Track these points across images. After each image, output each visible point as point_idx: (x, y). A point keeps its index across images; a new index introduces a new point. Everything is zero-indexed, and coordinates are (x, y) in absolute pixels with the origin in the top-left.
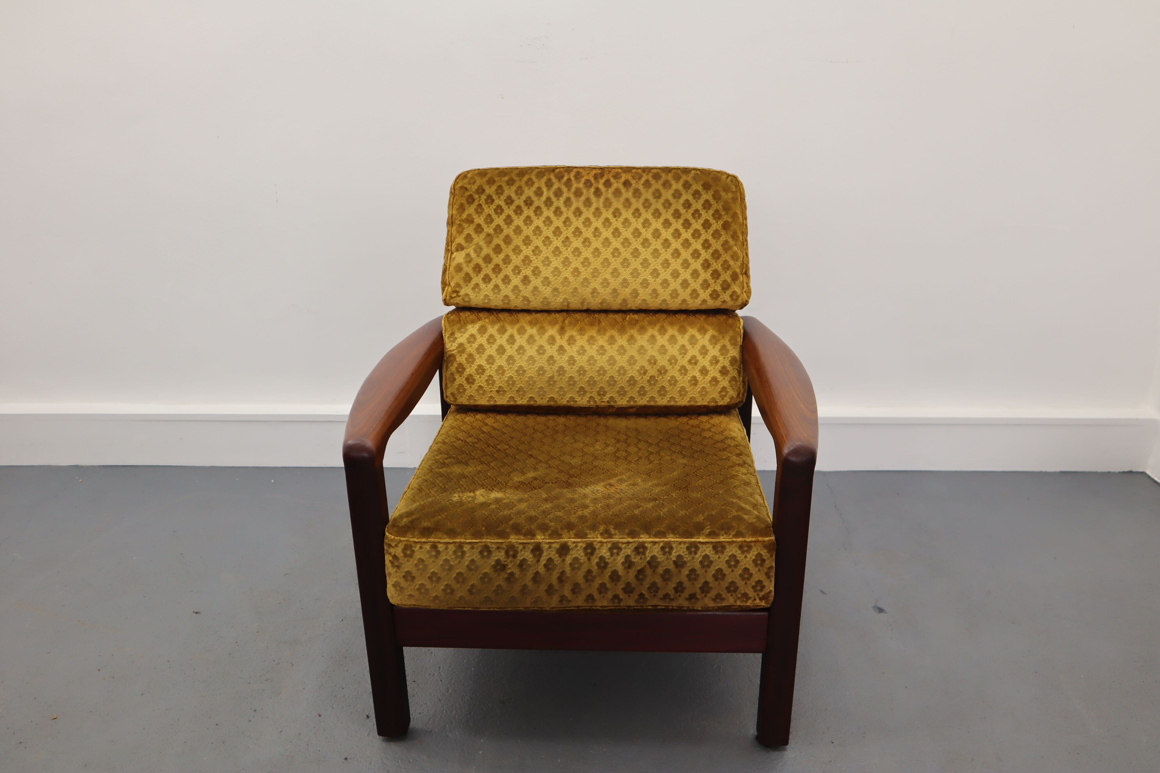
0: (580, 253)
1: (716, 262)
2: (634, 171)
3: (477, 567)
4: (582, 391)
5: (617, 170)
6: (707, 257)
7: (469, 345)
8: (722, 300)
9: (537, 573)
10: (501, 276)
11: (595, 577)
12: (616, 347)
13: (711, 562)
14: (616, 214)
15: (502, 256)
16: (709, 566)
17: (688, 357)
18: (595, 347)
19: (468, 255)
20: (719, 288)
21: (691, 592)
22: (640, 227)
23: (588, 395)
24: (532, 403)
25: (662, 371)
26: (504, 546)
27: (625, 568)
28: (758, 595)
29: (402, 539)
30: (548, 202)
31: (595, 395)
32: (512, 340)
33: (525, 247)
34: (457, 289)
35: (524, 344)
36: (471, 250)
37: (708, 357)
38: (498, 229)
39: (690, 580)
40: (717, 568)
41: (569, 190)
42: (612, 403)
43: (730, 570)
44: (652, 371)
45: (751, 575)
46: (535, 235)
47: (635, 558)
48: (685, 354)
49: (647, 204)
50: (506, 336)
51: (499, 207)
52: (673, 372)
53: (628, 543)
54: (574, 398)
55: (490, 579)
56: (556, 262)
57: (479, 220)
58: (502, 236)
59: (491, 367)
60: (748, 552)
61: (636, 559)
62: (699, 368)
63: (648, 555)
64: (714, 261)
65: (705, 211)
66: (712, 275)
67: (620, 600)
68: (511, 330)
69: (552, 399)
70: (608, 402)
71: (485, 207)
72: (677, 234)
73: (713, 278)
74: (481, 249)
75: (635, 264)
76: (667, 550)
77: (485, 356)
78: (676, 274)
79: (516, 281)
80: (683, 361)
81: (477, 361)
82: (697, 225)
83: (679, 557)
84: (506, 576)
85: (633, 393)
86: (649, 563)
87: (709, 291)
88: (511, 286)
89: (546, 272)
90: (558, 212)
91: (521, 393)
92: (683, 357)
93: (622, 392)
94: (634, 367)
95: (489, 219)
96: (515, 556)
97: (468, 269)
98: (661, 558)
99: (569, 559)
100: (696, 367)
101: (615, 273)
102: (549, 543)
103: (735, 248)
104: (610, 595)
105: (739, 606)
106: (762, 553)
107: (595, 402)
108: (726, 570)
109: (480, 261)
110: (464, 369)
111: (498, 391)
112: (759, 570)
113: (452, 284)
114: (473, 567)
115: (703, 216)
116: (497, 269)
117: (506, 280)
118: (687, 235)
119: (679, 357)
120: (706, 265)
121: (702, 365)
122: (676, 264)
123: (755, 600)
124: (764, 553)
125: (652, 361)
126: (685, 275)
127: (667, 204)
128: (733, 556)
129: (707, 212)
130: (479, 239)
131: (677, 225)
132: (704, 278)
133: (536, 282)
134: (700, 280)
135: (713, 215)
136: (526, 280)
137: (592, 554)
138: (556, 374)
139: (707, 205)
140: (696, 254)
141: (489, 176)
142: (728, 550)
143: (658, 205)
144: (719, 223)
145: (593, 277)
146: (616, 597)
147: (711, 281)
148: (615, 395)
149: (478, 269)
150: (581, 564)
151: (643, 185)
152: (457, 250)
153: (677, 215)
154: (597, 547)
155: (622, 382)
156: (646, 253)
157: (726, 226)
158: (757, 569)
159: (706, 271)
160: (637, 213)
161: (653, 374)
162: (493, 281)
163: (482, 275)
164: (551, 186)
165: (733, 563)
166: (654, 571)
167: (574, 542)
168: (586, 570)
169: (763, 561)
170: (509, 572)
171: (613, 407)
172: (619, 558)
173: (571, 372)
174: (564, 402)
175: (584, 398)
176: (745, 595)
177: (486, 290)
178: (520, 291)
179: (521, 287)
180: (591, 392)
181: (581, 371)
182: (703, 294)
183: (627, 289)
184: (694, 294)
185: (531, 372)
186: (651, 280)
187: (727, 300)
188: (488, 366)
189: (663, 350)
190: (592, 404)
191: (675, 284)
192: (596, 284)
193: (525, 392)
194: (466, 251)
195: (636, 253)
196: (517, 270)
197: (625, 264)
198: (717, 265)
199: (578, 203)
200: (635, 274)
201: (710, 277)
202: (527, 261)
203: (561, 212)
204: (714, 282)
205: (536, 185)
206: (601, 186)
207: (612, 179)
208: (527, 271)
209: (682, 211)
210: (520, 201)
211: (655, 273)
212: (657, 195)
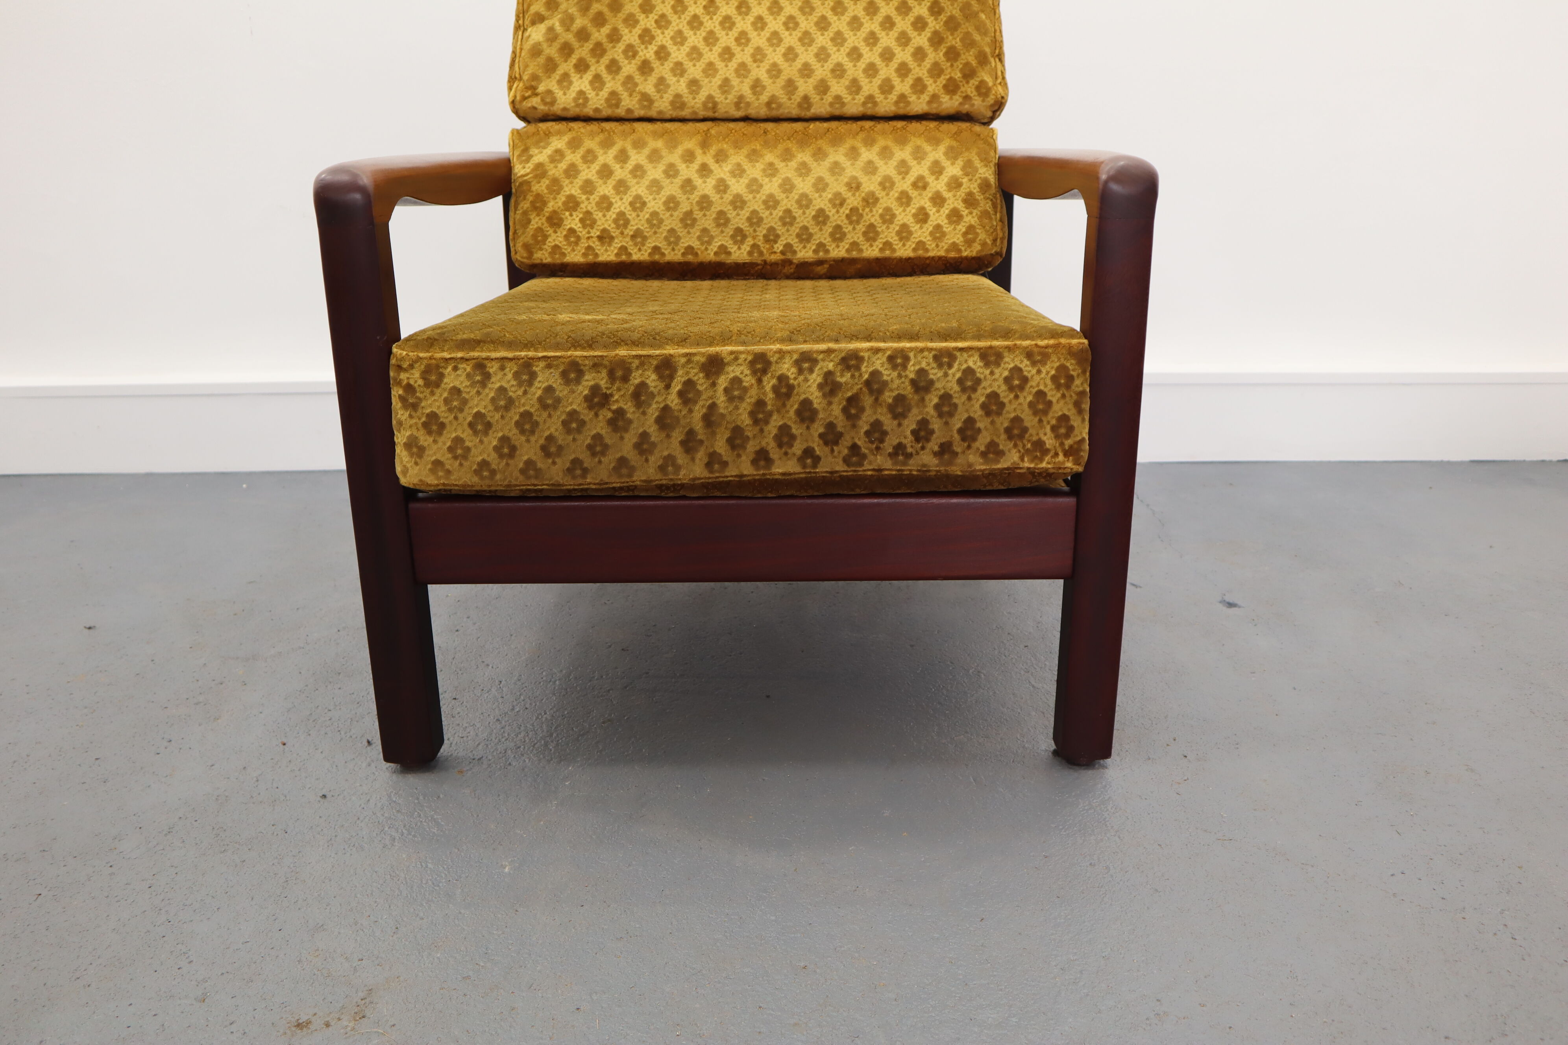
0: (734, 24)
1: (952, 34)
3: (558, 400)
4: (739, 235)
6: (937, 28)
7: (552, 165)
8: (964, 95)
9: (666, 409)
10: (605, 60)
11: (770, 414)
12: (793, 164)
13: (978, 381)
15: (606, 30)
16: (974, 389)
17: (911, 178)
18: (760, 166)
19: (551, 29)
20: (958, 75)
21: (944, 440)
23: (750, 241)
24: (657, 257)
25: (870, 200)
26: (606, 362)
27: (824, 396)
28: (1062, 444)
29: (421, 355)
31: (760, 241)
32: (622, 157)
33: (643, 16)
34: (534, 84)
35: (642, 163)
36: (555, 22)
37: (945, 178)
39: (940, 415)
40: (989, 391)
42: (789, 256)
43: (1012, 396)
44: (854, 201)
45: (1050, 403)
47: (842, 376)
48: (907, 173)
50: (613, 152)
52: (888, 201)
53: (829, 351)
54: (726, 247)
55: (582, 423)
56: (695, 39)
59: (588, 199)
60: (1043, 362)
61: (844, 378)
62: (930, 195)
63: (866, 371)
64: (949, 33)
66: (946, 54)
67: (817, 460)
68: (622, 143)
69: (690, 250)
70: (782, 253)
73: (948, 60)
74: (572, 19)
75: (822, 40)
76: (899, 361)
77: (579, 182)
78: (887, 55)
79: (629, 68)
80: (905, 185)
81: (566, 189)
83: (922, 372)
84: (610, 415)
85: (823, 236)
86: (868, 383)
87: (942, 80)
88: (621, 77)
89: (678, 54)
91: (639, 240)
92: (903, 178)
93: (805, 236)
94: (824, 195)
96: (625, 379)
97: (552, 51)
98: (888, 374)
99: (723, 382)
100: (924, 193)
101: (790, 54)
102: (687, 355)
103: (981, 15)
104: (798, 448)
105: (1029, 468)
106: (1068, 364)
107: (761, 253)
108: (1006, 396)
109: (570, 37)
110: (545, 203)
111: (600, 238)
112: (1063, 396)
113: (525, 77)
114: (549, 402)
116: (598, 50)
117: (614, 67)
119: (897, 178)
120: (937, 40)
121: (934, 190)
122: (887, 40)
123: (1056, 454)
124: (1071, 364)
125: (854, 185)
126: (903, 55)
128: (1017, 370)
130: (568, 5)
132: (932, 61)
133: (663, 70)
134: (928, 63)
136: (645, 68)
137: (764, 371)
138: (696, 208)
140: (920, 24)
142: (1006, 359)
145: (755, 61)
146: (808, 452)
147: (945, 65)
148: (794, 241)
149: (567, 50)
150: (745, 390)
152: (533, 23)
154: (773, 360)
155: (805, 218)
158: (1059, 395)
159: (936, 50)
161: (855, 204)
162: (593, 68)
163: (573, 60)
165: (1016, 382)
166: (877, 399)
167: (732, 353)
168: (753, 400)
169: (1071, 379)
170: (614, 407)
171: (790, 261)
172: (814, 375)
173: (720, 203)
174: (709, 255)
175: (743, 247)
176: (1039, 445)
177: (581, 83)
178: (636, 85)
179: (638, 78)
180: (754, 238)
181: (738, 202)
182: (933, 87)
183: (811, 80)
184: (919, 86)
185: (655, 204)
186: (848, 65)
187: (972, 95)
188: (584, 197)
189: (870, 168)
190: (756, 258)
191: (887, 71)
192: (760, 72)
193: (645, 238)
194: (548, 23)
195: (823, 24)
196: (631, 50)
197: (806, 40)
198: (953, 40)
200: (822, 55)
201: (943, 59)
202: (647, 36)
204: (951, 65)
208: (648, 53)
211: (854, 54)
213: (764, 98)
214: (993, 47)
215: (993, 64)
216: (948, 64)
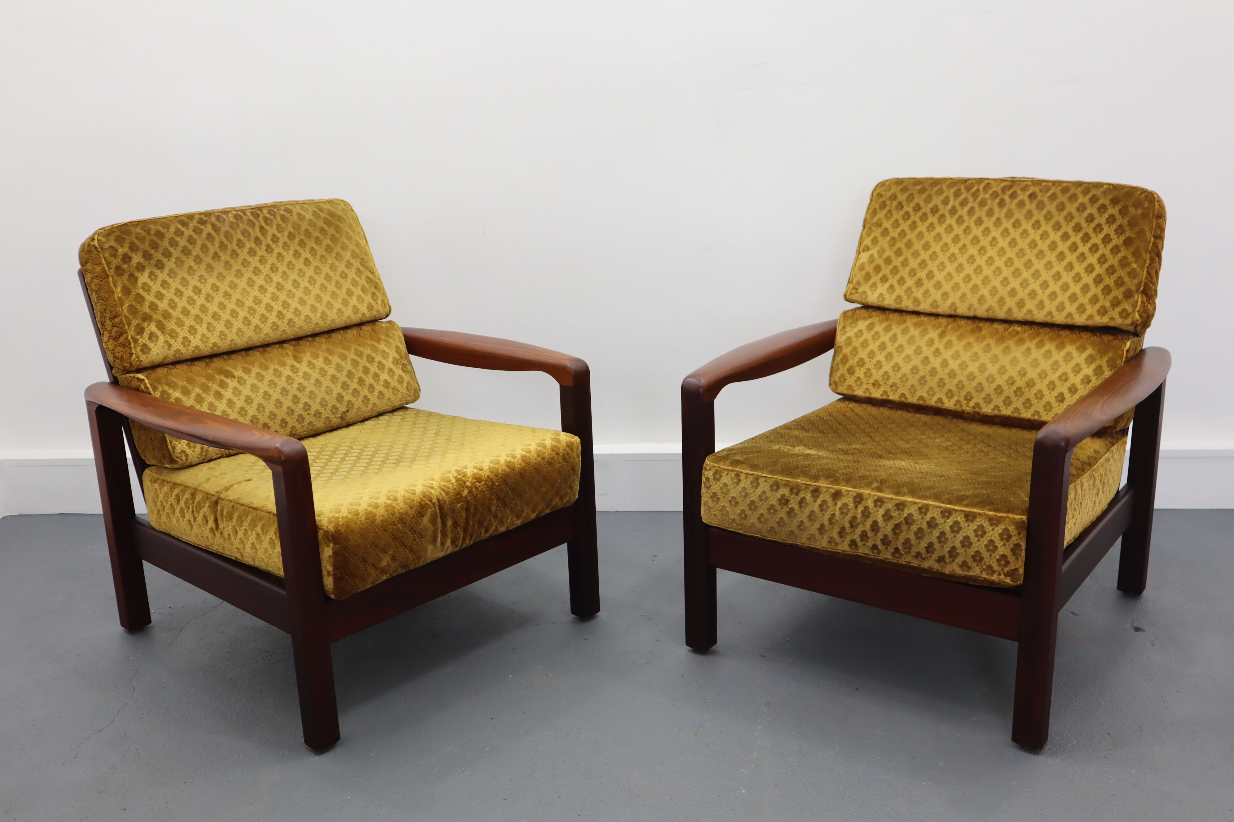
0: (975, 260)
1: (1109, 277)
2: (1044, 184)
3: (767, 498)
4: (950, 394)
5: (1027, 183)
6: (1101, 272)
7: (855, 339)
8: (1110, 317)
9: (813, 512)
10: (897, 277)
11: (859, 524)
12: (989, 355)
13: (960, 528)
14: (1017, 224)
15: (901, 259)
16: (958, 532)
17: (1059, 373)
18: (971, 352)
19: (871, 256)
20: (1107, 304)
21: (940, 555)
22: (1037, 238)
23: (956, 398)
24: (903, 399)
25: (1030, 384)
26: (790, 484)
27: (884, 521)
28: (1003, 570)
29: (715, 465)
30: (953, 211)
31: (962, 399)
32: (894, 339)
33: (923, 252)
34: (857, 286)
35: (903, 344)
36: (874, 251)
37: (1080, 376)
38: (903, 234)
39: (940, 542)
40: (965, 535)
41: (975, 200)
42: (977, 410)
43: (977, 539)
45: (996, 547)
46: (935, 240)
47: (894, 512)
48: (1057, 369)
49: (1048, 217)
50: (890, 334)
51: (907, 213)
52: (1042, 386)
53: (892, 499)
54: (942, 400)
55: (776, 511)
56: (950, 268)
57: (887, 224)
58: (905, 240)
59: (870, 361)
60: (997, 525)
61: (895, 514)
62: (1069, 386)
63: (906, 512)
64: (1107, 276)
65: (1107, 226)
66: (1103, 290)
67: (879, 552)
68: (896, 329)
69: (921, 398)
70: (973, 407)
71: (894, 212)
72: (1074, 247)
73: (1103, 294)
74: (884, 251)
75: (1026, 274)
76: (924, 510)
77: (867, 351)
78: (1065, 287)
79: (910, 282)
80: (1054, 377)
81: (860, 354)
82: (1096, 239)
83: (933, 518)
84: (788, 510)
85: (998, 401)
86: (906, 519)
87: (1097, 306)
88: (905, 287)
89: (939, 276)
90: (960, 220)
91: (894, 388)
92: (1054, 373)
93: (988, 399)
94: (1003, 376)
95: (896, 224)
96: (797, 494)
97: (870, 269)
98: (917, 516)
99: (839, 504)
100: (1065, 384)
101: (1006, 282)
102: (827, 488)
103: (1135, 266)
104: (870, 544)
105: (985, 578)
106: (1010, 529)
107: (961, 406)
108: (973, 539)
109: (881, 262)
110: (847, 360)
111: (873, 384)
112: (1004, 545)
113: (854, 282)
114: (763, 498)
115: (1105, 230)
116: (895, 271)
117: (901, 281)
118: (1084, 248)
119: (1050, 372)
120: (1098, 280)
121: (1072, 382)
122: (1067, 277)
123: (1000, 574)
124: (1012, 529)
125: (1022, 373)
126: (1075, 288)
127: (1069, 217)
128: (981, 527)
129: (1110, 226)
130: (884, 242)
131: (1076, 238)
132: (1093, 293)
133: (929, 285)
134: (1090, 295)
135: (1116, 230)
136: (919, 283)
137: (860, 503)
138: (928, 374)
139: (1111, 220)
140: (1090, 269)
141: (904, 184)
142: (978, 520)
143: (1060, 218)
144: (1120, 238)
145: (984, 284)
146: (875, 547)
147: (1101, 297)
148: (981, 402)
149: (878, 269)
150: (849, 510)
151: (1049, 197)
152: (864, 251)
153: (1077, 228)
154: (865, 497)
155: (989, 389)
156: (1039, 265)
157: (1128, 242)
158: (1002, 543)
159: (1097, 286)
160: (1037, 225)
161: (1021, 385)
162: (890, 281)
163: (880, 275)
164: (959, 196)
165: (980, 533)
166: (909, 528)
167: (847, 491)
168: (852, 515)
169: (1010, 536)
170: (790, 506)
171: (978, 413)
172: (881, 510)
173: (942, 373)
174: (932, 402)
175: (951, 401)
176: (990, 567)
177: (882, 289)
178: (912, 292)
179: (914, 289)
180: (959, 396)
181: (952, 374)
182: (1091, 310)
183: (1014, 299)
184: (1081, 309)
185: (906, 369)
186: (1039, 291)
187: (1115, 317)
188: (868, 360)
189: (1035, 364)
190: (958, 408)
191: (1063, 297)
192: (985, 291)
193: (897, 388)
194: (870, 252)
195: (1028, 264)
196: (913, 273)
197: (1017, 273)
198: (1109, 281)
199: (981, 213)
200: (1024, 284)
201: (1100, 293)
202: (923, 263)
203: (963, 221)
204: (1105, 298)
205: (945, 194)
206: (1006, 198)
207: (1019, 192)
208: (922, 274)
209: (1084, 224)
210: (926, 209)
211: (1045, 285)
212: (1061, 208)
213: (985, 307)
214: (1138, 286)
215: (1136, 298)
216: (1103, 297)
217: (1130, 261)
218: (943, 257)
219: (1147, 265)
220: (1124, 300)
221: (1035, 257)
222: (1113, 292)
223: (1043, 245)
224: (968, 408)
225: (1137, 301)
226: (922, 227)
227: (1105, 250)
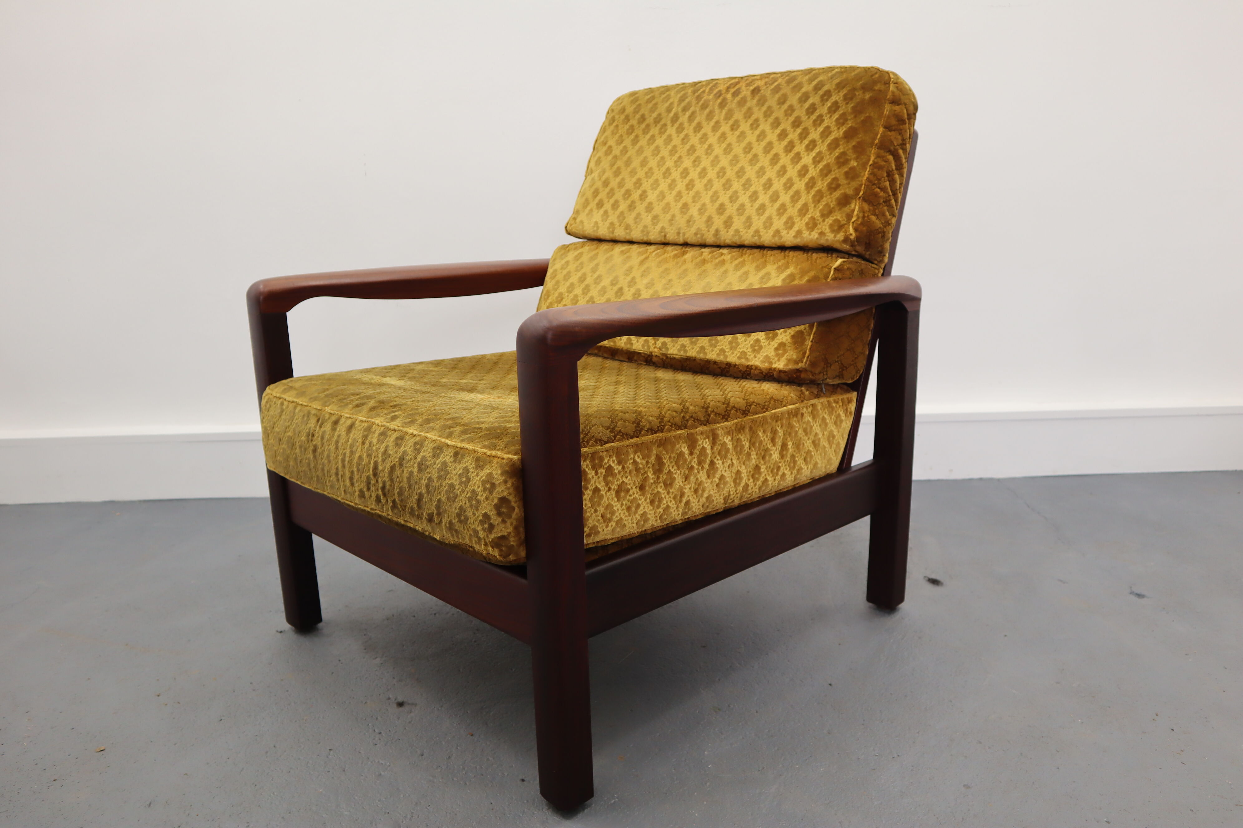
0: (688, 174)
1: (822, 180)
2: (772, 76)
3: (300, 433)
5: (752, 78)
6: (814, 175)
7: (560, 272)
8: (819, 231)
10: (613, 200)
11: (364, 467)
14: (735, 126)
15: (619, 179)
16: (444, 478)
19: (594, 179)
20: (817, 214)
22: (754, 140)
27: (384, 461)
28: (487, 536)
30: (675, 119)
31: (650, 338)
32: (596, 268)
33: (640, 169)
35: (603, 274)
36: (597, 174)
38: (625, 151)
39: (428, 492)
40: (451, 482)
41: (697, 103)
42: (664, 351)
43: (461, 489)
45: (479, 502)
46: (653, 155)
47: (393, 449)
49: (768, 113)
50: (594, 264)
51: (632, 126)
54: (631, 339)
57: (612, 142)
58: (625, 158)
59: (568, 296)
60: (483, 468)
61: (393, 451)
63: (403, 448)
64: (820, 179)
65: (829, 116)
66: (814, 197)
68: (601, 259)
70: (660, 349)
71: (620, 126)
72: (790, 147)
73: (814, 201)
75: (737, 185)
76: (419, 446)
77: (568, 284)
78: (775, 197)
79: (623, 206)
81: (560, 288)
82: (814, 135)
83: (425, 458)
84: (312, 447)
86: (401, 458)
87: (807, 218)
88: (618, 212)
89: (652, 197)
90: (680, 128)
96: (321, 426)
97: (590, 194)
99: (351, 440)
101: (715, 197)
106: (496, 473)
107: (649, 347)
108: (458, 488)
109: (600, 185)
112: (488, 498)
114: (297, 432)
115: (826, 121)
116: (611, 193)
117: (615, 206)
118: (800, 148)
120: (810, 185)
122: (778, 185)
123: (486, 543)
124: (498, 474)
126: (785, 198)
127: (790, 111)
128: (467, 470)
129: (831, 116)
130: (606, 162)
131: (793, 135)
132: (804, 202)
133: (641, 207)
134: (800, 204)
135: (837, 120)
136: (632, 206)
137: (367, 437)
139: (834, 108)
140: (803, 171)
142: (465, 460)
143: (780, 112)
144: (840, 130)
145: (693, 202)
149: (596, 193)
150: (357, 447)
151: (772, 90)
153: (797, 123)
154: (373, 429)
156: (751, 172)
157: (849, 134)
158: (486, 496)
159: (808, 193)
160: (755, 125)
162: (605, 206)
163: (597, 200)
164: (684, 101)
165: (465, 479)
166: (402, 471)
168: (359, 455)
169: (495, 486)
171: (666, 355)
172: (383, 445)
176: (475, 532)
177: (597, 216)
178: (624, 218)
179: (626, 213)
182: (800, 224)
183: (722, 217)
184: (790, 223)
185: (600, 303)
186: (748, 205)
187: (826, 232)
191: (771, 210)
192: (694, 210)
194: (594, 175)
195: (741, 173)
196: (628, 193)
197: (727, 185)
198: (822, 185)
199: (700, 118)
200: (734, 198)
201: (811, 200)
202: (638, 183)
203: (683, 129)
204: (815, 207)
205: (671, 100)
206: (729, 96)
207: (744, 88)
208: (636, 196)
209: (804, 118)
210: (650, 120)
211: (754, 197)
212: (782, 101)
213: (693, 230)
214: (857, 190)
215: (853, 205)
216: (813, 205)
217: (849, 158)
218: (658, 174)
219: (871, 162)
220: (837, 208)
221: (748, 164)
222: (825, 199)
223: (758, 148)
224: (656, 350)
225: (853, 211)
226: (643, 142)
227: (822, 147)
